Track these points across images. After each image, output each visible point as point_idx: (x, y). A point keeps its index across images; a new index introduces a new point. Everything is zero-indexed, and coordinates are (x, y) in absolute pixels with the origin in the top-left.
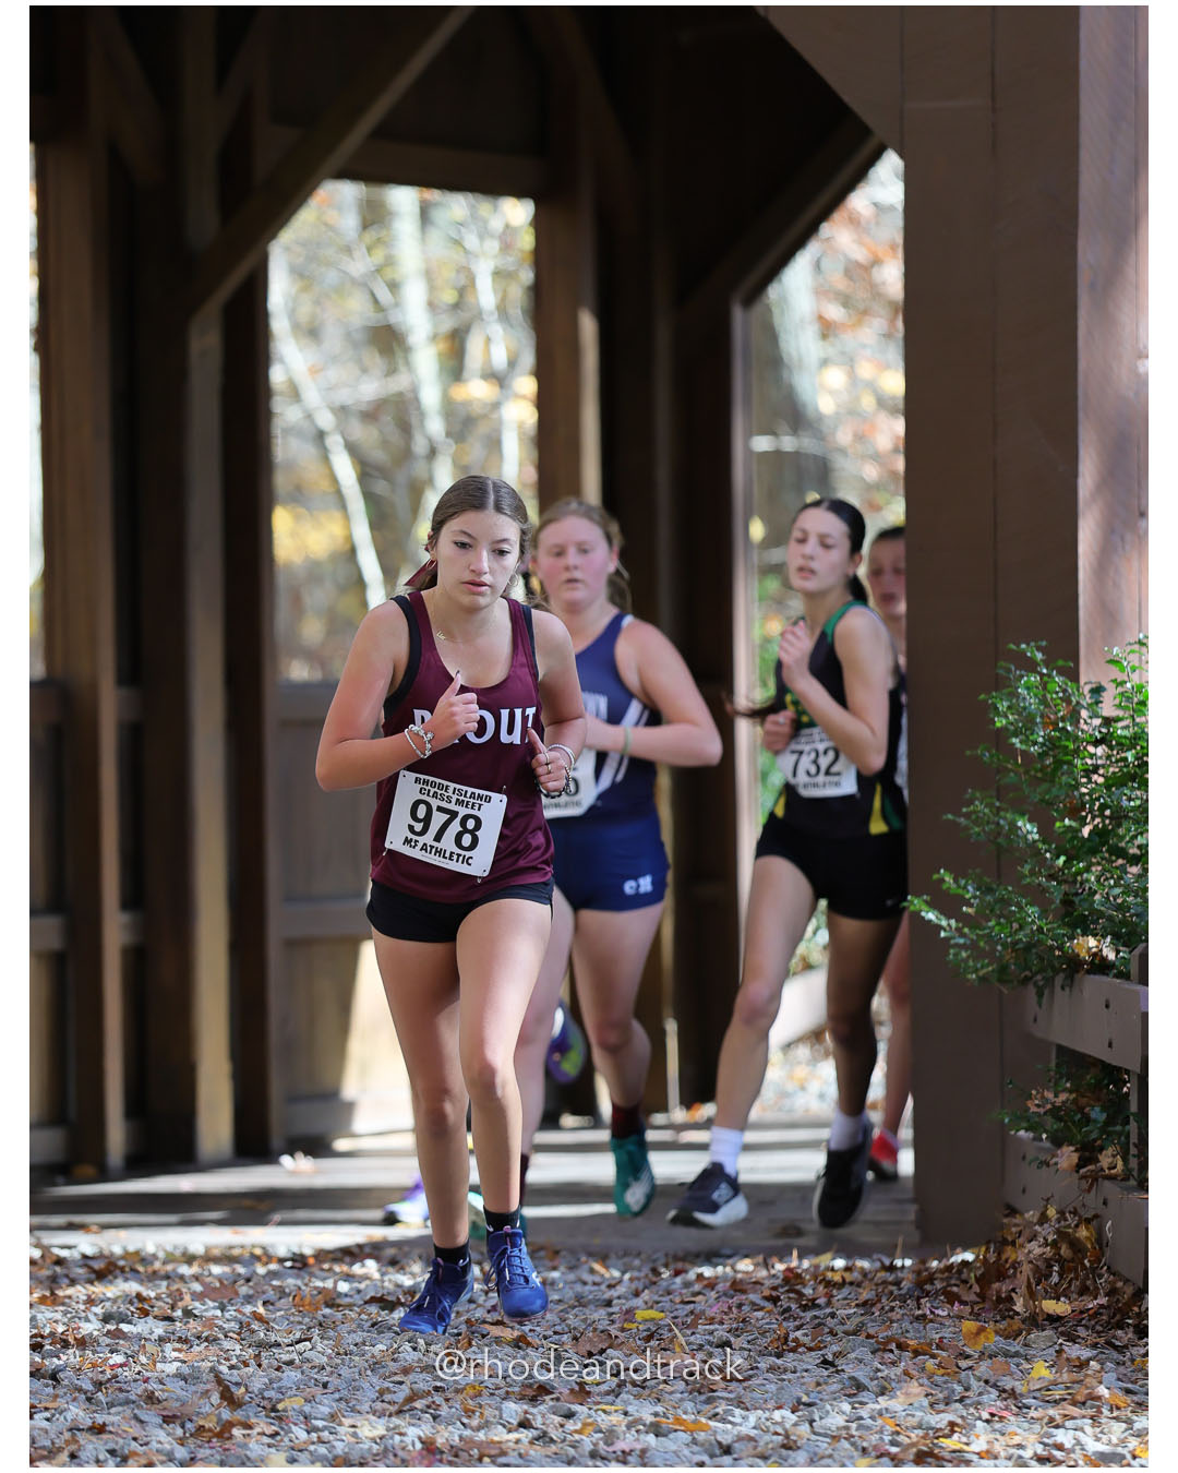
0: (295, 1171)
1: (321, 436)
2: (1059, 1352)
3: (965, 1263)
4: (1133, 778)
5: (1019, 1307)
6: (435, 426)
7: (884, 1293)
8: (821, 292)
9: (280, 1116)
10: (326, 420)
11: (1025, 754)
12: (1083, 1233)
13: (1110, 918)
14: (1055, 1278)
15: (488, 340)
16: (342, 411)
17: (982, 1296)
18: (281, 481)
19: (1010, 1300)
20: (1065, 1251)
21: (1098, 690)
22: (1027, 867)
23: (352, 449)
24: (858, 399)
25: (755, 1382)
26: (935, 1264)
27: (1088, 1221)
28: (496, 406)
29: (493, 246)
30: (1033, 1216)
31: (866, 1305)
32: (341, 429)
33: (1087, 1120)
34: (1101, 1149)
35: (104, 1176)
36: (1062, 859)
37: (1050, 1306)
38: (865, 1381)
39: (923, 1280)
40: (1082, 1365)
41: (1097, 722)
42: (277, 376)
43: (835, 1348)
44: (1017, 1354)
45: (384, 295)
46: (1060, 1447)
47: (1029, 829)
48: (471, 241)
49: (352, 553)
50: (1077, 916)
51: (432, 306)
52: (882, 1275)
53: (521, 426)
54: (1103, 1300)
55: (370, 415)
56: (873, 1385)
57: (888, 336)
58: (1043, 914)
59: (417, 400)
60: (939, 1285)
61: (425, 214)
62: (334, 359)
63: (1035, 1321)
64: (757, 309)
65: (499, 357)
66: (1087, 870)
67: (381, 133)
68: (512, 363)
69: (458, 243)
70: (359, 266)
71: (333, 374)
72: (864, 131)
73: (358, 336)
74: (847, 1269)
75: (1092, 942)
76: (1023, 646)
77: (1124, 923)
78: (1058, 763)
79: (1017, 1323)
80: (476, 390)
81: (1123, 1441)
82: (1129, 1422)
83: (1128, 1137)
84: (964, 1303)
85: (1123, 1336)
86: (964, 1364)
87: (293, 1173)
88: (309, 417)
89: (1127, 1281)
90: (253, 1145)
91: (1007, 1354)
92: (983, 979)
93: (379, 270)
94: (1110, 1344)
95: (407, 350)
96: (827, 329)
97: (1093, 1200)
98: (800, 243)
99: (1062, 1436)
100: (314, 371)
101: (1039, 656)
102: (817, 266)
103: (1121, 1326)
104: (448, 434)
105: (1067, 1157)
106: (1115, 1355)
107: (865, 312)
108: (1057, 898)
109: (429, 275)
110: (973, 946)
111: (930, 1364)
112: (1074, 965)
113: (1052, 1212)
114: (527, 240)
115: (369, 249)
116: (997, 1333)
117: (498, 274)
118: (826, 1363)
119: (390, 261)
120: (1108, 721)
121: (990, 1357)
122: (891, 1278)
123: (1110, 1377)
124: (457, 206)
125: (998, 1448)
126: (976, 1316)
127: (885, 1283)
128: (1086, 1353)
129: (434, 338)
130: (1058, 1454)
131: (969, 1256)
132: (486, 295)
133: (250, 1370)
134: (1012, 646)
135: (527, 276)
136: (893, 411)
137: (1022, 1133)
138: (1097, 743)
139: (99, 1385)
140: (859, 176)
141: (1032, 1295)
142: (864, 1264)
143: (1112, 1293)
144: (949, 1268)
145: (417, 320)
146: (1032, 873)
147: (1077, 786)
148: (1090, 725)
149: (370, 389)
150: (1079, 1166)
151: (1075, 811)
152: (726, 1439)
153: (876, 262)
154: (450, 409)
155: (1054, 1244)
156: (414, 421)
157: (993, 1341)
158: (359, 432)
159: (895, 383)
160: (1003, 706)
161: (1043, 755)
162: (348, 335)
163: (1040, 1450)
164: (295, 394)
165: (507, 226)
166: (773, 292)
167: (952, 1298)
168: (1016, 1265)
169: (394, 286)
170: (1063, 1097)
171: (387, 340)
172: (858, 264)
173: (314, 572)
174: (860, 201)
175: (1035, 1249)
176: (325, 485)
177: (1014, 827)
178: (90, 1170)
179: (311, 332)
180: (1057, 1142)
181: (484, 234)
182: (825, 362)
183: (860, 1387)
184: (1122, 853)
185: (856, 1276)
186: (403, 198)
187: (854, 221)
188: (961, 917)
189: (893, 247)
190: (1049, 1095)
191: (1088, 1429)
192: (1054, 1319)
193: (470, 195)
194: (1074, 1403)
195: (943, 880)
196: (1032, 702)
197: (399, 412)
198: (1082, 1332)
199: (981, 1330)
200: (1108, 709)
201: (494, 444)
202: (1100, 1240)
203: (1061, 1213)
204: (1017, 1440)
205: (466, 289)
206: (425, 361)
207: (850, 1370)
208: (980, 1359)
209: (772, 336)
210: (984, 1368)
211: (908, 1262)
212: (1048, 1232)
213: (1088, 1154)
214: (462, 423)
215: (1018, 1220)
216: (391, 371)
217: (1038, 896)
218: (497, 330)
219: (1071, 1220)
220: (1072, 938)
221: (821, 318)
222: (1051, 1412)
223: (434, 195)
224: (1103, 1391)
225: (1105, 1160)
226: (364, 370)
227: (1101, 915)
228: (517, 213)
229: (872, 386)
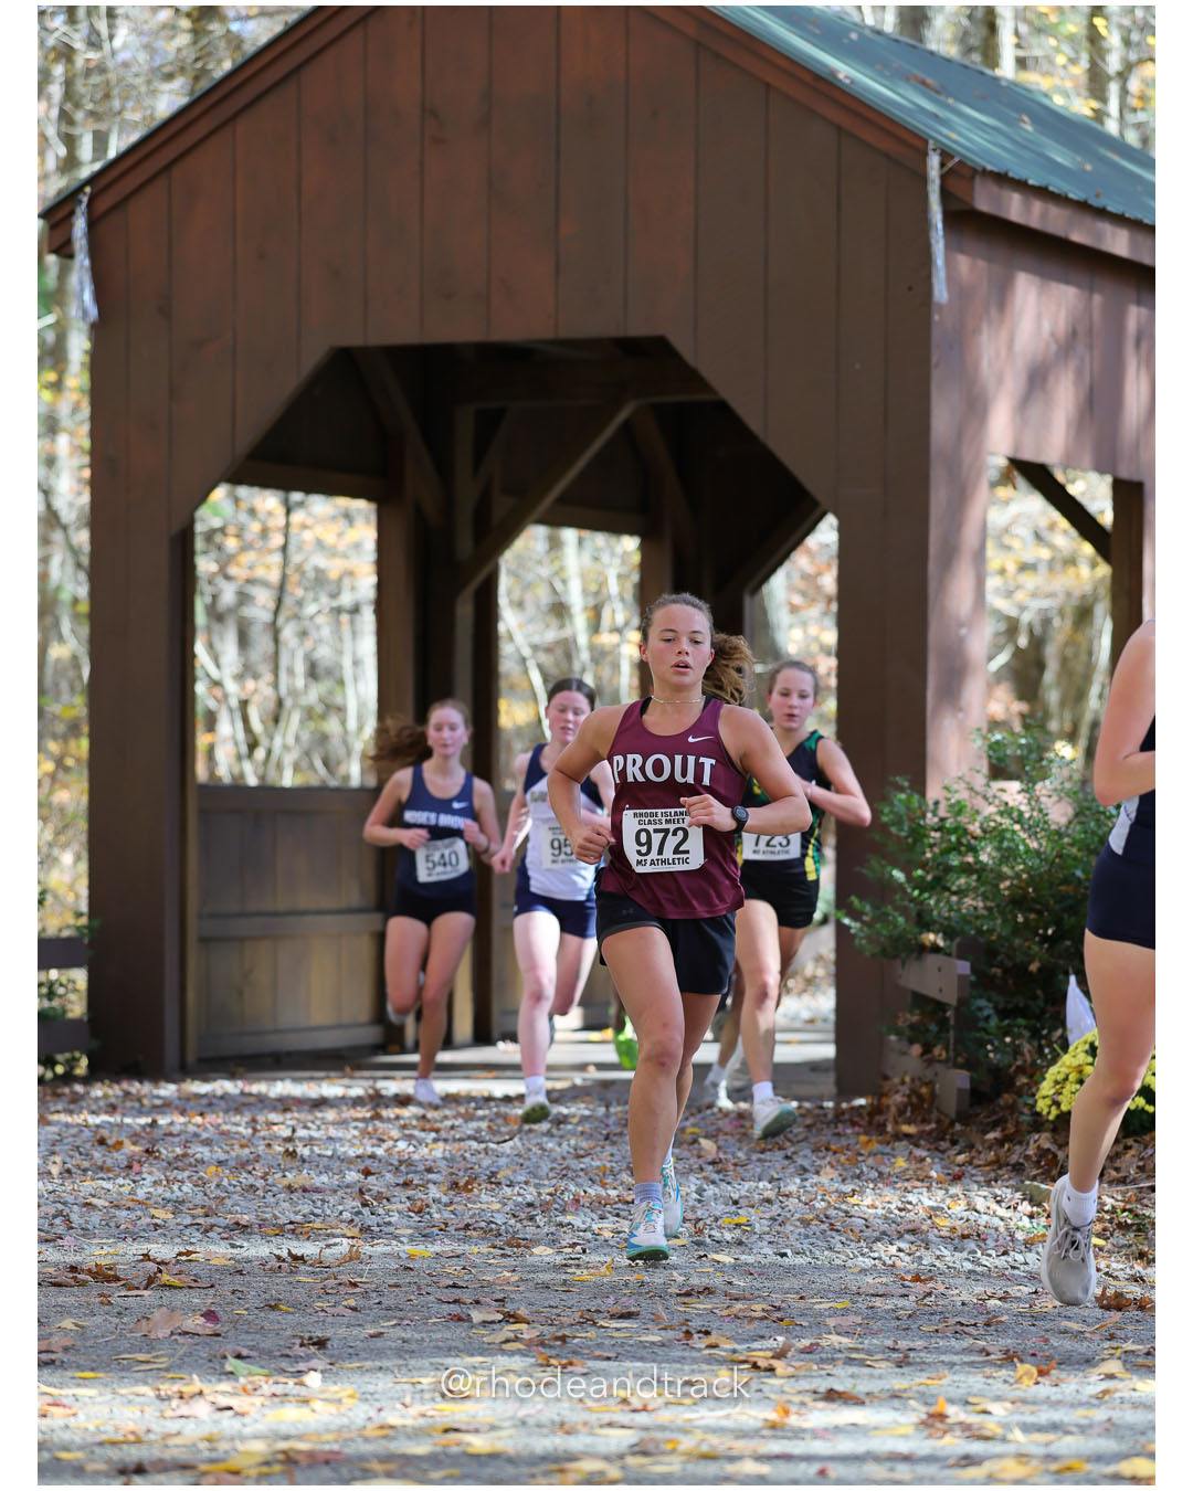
0: (504, 1051)
1: (523, 660)
2: (911, 1153)
3: (861, 1107)
4: (954, 849)
5: (889, 1128)
6: (585, 656)
7: (817, 1122)
8: (791, 588)
9: (498, 1023)
10: (526, 652)
11: (899, 837)
12: (924, 1090)
13: (942, 924)
14: (908, 1114)
15: (613, 611)
16: (535, 648)
17: (870, 1123)
18: (503, 684)
19: (884, 1125)
20: (914, 1100)
21: (937, 803)
22: (898, 897)
23: (540, 667)
24: (808, 646)
25: (749, 1167)
26: (844, 1105)
27: (926, 1084)
28: (618, 645)
29: (617, 561)
30: (896, 1080)
31: (809, 1127)
32: (533, 657)
33: (928, 1030)
34: (934, 1046)
35: (403, 1051)
36: (916, 893)
37: (907, 1129)
38: (807, 1166)
39: (839, 1115)
40: (923, 1160)
41: (936, 820)
42: (502, 628)
43: (792, 1149)
44: (888, 1154)
45: (559, 586)
46: (910, 1203)
47: (898, 875)
48: (606, 558)
49: (540, 721)
50: (924, 922)
51: (585, 592)
52: (817, 1111)
53: (631, 656)
54: (933, 1126)
55: (549, 650)
56: (812, 1169)
57: (825, 613)
58: (907, 921)
59: (575, 641)
60: (847, 1117)
61: (580, 541)
62: (531, 620)
63: (898, 1136)
64: (757, 598)
65: (620, 619)
66: (929, 898)
67: (561, 500)
68: (627, 624)
69: (596, 559)
70: (545, 572)
71: (531, 628)
72: (815, 504)
73: (544, 609)
74: (799, 1107)
75: (932, 937)
76: (898, 779)
77: (949, 926)
78: (915, 842)
79: (888, 1138)
80: (607, 639)
81: (943, 1201)
82: (947, 1190)
83: (948, 1041)
84: (860, 1126)
85: (944, 1145)
86: (860, 1159)
87: (506, 1052)
88: (518, 650)
89: (946, 1116)
90: (483, 1036)
91: (883, 1154)
92: (873, 955)
93: (556, 573)
94: (937, 1149)
95: (571, 616)
96: (794, 609)
97: (929, 1074)
98: (780, 563)
99: (912, 1198)
100: (521, 626)
101: (906, 784)
102: (788, 576)
103: (943, 1139)
104: (592, 660)
105: (916, 1049)
106: (940, 1155)
107: (813, 600)
108: (914, 914)
109: (583, 576)
110: (868, 938)
111: (843, 1158)
112: (923, 950)
113: (907, 1079)
114: (636, 558)
115: (552, 561)
116: (878, 1142)
117: (620, 577)
118: (787, 1157)
119: (562, 569)
120: (942, 820)
121: (875, 1155)
122: (821, 1112)
123: (937, 1167)
124: (600, 539)
125: (877, 1203)
126: (866, 1133)
127: (818, 1116)
128: (924, 1154)
129: (586, 609)
130: (909, 1207)
131: (862, 1101)
132: (613, 587)
133: (482, 1156)
134: (892, 779)
135: (636, 577)
136: (829, 654)
137: (893, 1038)
138: (936, 830)
139: (401, 1162)
140: (811, 529)
141: (896, 1123)
142: (807, 1105)
143: (938, 1122)
144: (853, 1108)
145: (576, 599)
146: (902, 899)
147: (924, 853)
148: (931, 820)
149: (551, 636)
150: (922, 1055)
151: (923, 866)
152: (736, 1196)
153: (819, 574)
154: (592, 648)
155: (909, 1096)
156: (574, 653)
157: (876, 1147)
158: (543, 658)
159: (831, 637)
160: (886, 810)
161: (907, 837)
162: (538, 607)
163: (900, 1205)
164: (511, 638)
165: (625, 552)
166: (765, 589)
167: (854, 1124)
168: (888, 1107)
169: (564, 582)
170: (915, 1019)
171: (560, 610)
172: (810, 576)
173: (519, 731)
174: (812, 541)
175: (898, 1098)
176: (525, 684)
177: (892, 876)
178: (396, 1048)
179: (519, 605)
180: (911, 1042)
181: (613, 554)
182: (791, 626)
183: (805, 1170)
184: (948, 889)
185: (803, 1111)
186: (569, 535)
187: (809, 552)
188: (864, 923)
189: (829, 566)
190: (908, 1016)
191: (925, 1194)
192: (908, 1136)
193: (606, 534)
194: (918, 1180)
195: (852, 903)
196: (902, 809)
197: (567, 648)
198: (922, 1142)
199: (870, 1141)
200: (942, 812)
201: (616, 667)
202: (933, 1094)
203: (913, 1080)
204: (887, 1199)
205: (603, 584)
206: (580, 621)
207: (800, 1161)
208: (870, 1155)
209: (764, 612)
210: (870, 1161)
211: (830, 1104)
212: (905, 1090)
213: (927, 1049)
214: (600, 655)
215: (889, 1083)
216: (562, 626)
217: (904, 911)
218: (618, 606)
219: (917, 1083)
220: (921, 933)
221: (790, 603)
222: (906, 1184)
223: (586, 534)
224: (933, 1174)
225: (937, 1051)
226: (548, 626)
227: (935, 922)
228: (630, 544)
229: (816, 639)
